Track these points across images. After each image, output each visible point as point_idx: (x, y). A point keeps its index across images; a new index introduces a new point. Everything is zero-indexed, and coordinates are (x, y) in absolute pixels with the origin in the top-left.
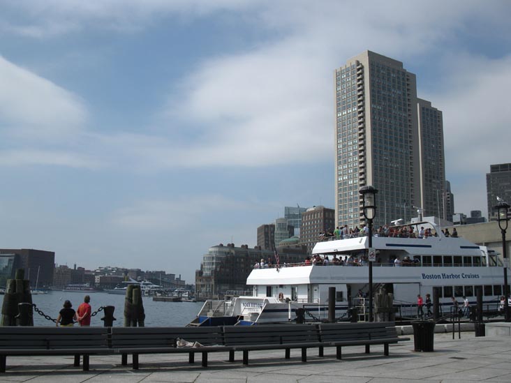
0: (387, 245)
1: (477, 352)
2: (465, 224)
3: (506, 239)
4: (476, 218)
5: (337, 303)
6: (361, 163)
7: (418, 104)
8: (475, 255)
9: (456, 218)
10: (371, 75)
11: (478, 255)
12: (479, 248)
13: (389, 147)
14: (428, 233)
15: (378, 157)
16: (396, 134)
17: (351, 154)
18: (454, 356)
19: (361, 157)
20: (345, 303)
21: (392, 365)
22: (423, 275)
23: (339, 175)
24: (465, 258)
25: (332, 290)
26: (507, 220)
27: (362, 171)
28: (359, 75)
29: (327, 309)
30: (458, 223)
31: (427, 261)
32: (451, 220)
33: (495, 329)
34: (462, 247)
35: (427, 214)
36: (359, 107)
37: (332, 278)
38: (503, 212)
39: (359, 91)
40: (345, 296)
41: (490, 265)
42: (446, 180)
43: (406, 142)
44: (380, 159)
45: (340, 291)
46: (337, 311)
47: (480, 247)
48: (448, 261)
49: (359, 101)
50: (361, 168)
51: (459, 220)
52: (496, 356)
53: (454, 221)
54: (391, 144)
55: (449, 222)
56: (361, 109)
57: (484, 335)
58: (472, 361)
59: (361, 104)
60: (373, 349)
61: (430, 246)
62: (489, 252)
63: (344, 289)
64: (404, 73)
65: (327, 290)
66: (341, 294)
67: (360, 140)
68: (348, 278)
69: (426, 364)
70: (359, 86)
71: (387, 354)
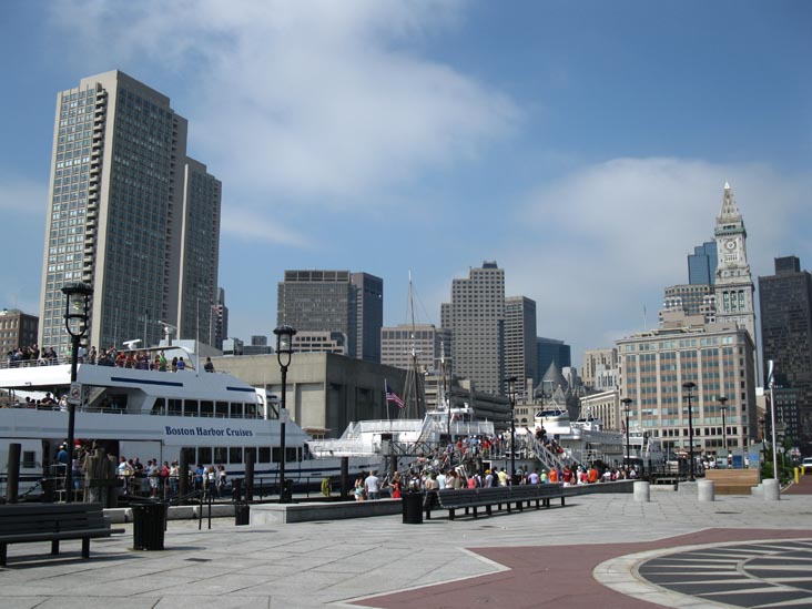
0: (113, 379)
1: (230, 549)
2: (241, 354)
3: (287, 381)
4: (258, 346)
5: (23, 471)
6: (88, 246)
7: (187, 166)
8: (249, 401)
9: (228, 345)
10: (118, 110)
11: (253, 401)
12: (254, 391)
13: (134, 226)
14: (178, 364)
15: (116, 240)
16: (147, 208)
17: (74, 231)
18: (192, 557)
19: (88, 237)
20: (38, 471)
21: (89, 573)
22: (168, 428)
23: (50, 263)
24: (233, 405)
25: (16, 449)
26: (290, 352)
27: (89, 259)
28: (98, 106)
29: (6, 480)
30: (230, 352)
31: (175, 406)
32: (221, 347)
33: (263, 514)
34: (228, 388)
35: (186, 335)
36: (94, 158)
37: (17, 429)
38: (285, 340)
39: (96, 131)
40: (39, 458)
41: (269, 417)
42: (219, 285)
43: (162, 221)
44: (120, 242)
45: (31, 450)
46: (21, 484)
47: (257, 389)
48: (207, 408)
49: (95, 149)
50: (87, 254)
51: (232, 349)
52: (257, 555)
53: (224, 349)
54: (138, 222)
55: (216, 350)
56: (96, 162)
57: (247, 523)
58: (220, 564)
59: (97, 153)
60: (64, 546)
61: (181, 385)
62: (268, 397)
63: (38, 448)
64: (170, 115)
65: (7, 448)
66: (30, 456)
67: (90, 210)
68: (45, 430)
69: (145, 571)
70: (97, 123)
71: (85, 555)
